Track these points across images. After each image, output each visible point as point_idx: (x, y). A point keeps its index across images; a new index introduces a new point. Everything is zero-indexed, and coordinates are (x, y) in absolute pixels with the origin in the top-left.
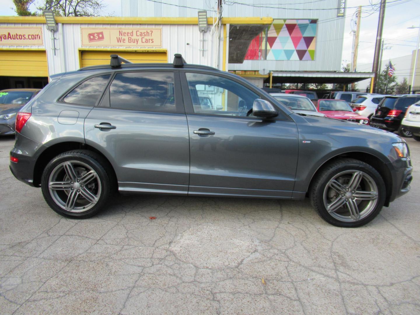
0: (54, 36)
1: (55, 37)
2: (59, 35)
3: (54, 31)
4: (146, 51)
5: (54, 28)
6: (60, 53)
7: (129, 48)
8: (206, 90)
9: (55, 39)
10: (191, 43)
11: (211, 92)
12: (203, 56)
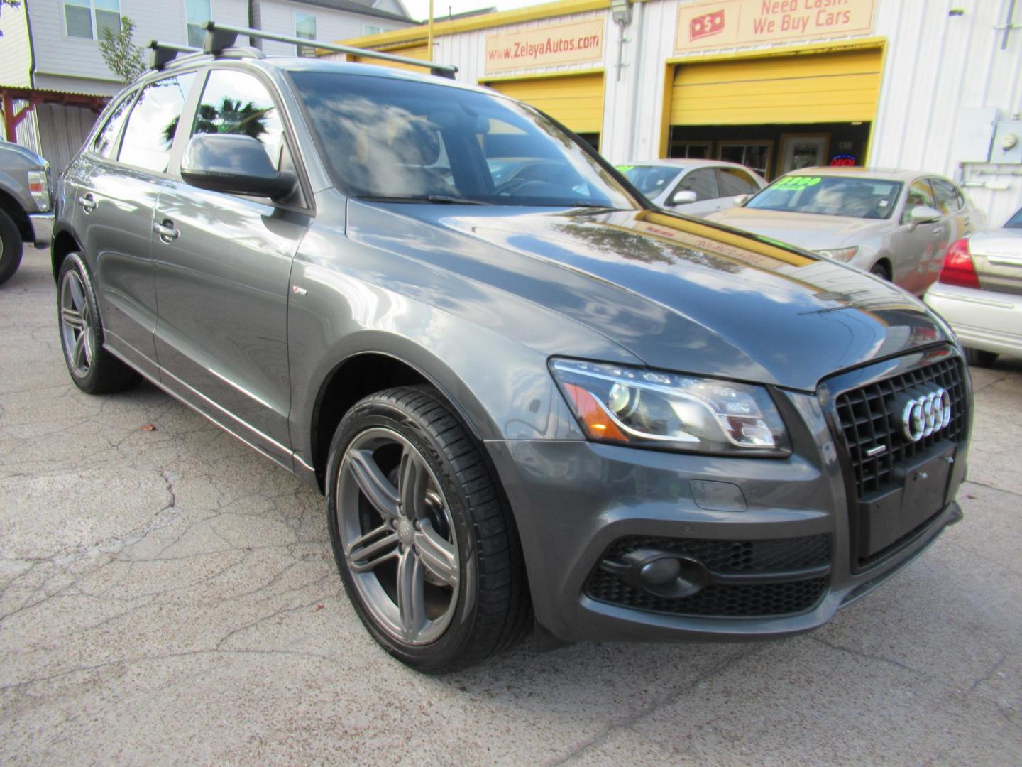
0: (622, 36)
1: (624, 37)
2: (631, 32)
3: (624, 22)
4: (825, 50)
5: (624, 16)
6: (629, 74)
7: (782, 46)
8: (993, 160)
9: (623, 41)
10: (968, 11)
11: (1011, 170)
12: (1004, 46)
